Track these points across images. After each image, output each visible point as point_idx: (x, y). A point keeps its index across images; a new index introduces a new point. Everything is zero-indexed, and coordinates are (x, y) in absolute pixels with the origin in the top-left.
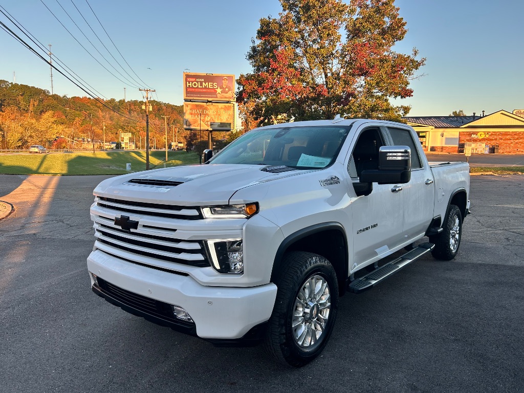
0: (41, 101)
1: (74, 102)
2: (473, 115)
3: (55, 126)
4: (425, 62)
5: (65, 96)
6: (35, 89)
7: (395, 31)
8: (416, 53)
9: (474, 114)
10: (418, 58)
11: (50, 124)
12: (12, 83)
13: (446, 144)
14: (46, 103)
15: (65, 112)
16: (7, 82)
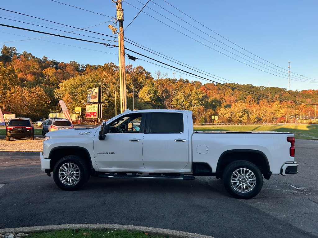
0: (281, 95)
1: (302, 94)
3: (280, 109)
5: (296, 91)
6: (279, 88)
11: (277, 108)
12: (266, 87)
14: (284, 96)
15: (295, 100)
16: (263, 87)
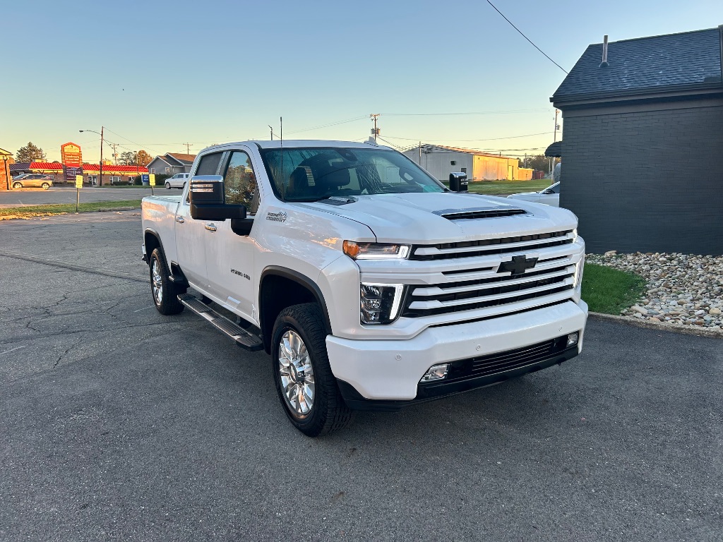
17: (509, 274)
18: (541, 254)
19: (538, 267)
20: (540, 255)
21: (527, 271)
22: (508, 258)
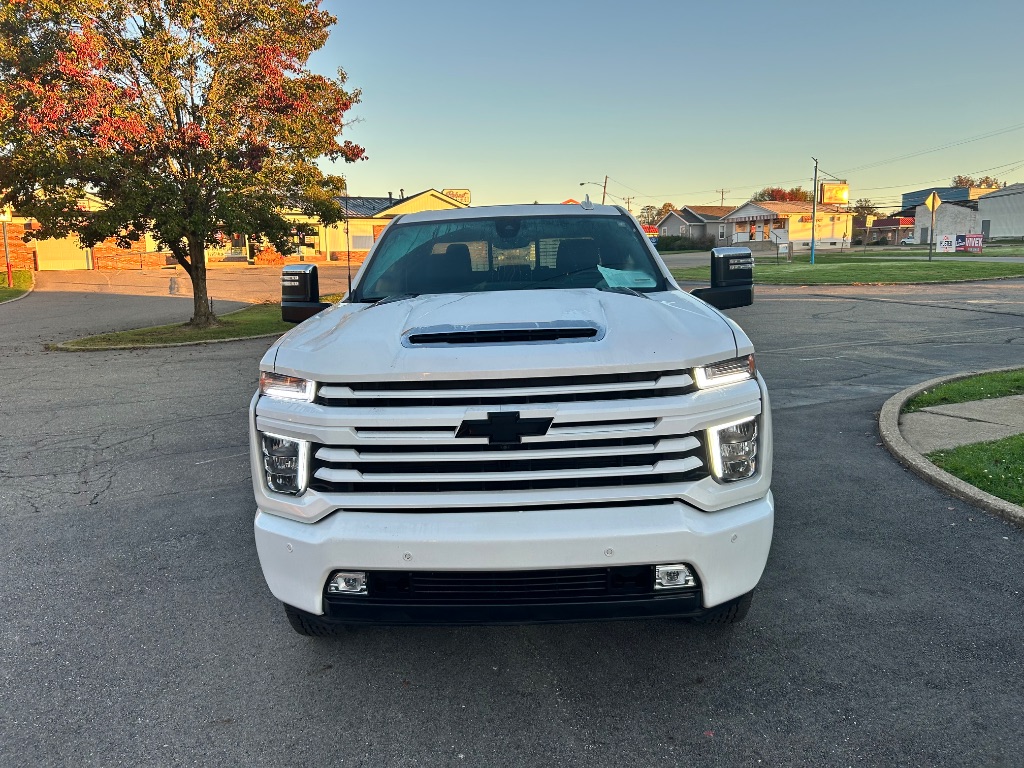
2: (388, 196)
4: (360, 97)
7: (308, 30)
8: (343, 78)
9: (390, 194)
10: (348, 88)
13: (354, 247)
17: (485, 441)
18: (561, 412)
19: (552, 435)
20: (558, 413)
21: (525, 440)
22: (480, 413)
